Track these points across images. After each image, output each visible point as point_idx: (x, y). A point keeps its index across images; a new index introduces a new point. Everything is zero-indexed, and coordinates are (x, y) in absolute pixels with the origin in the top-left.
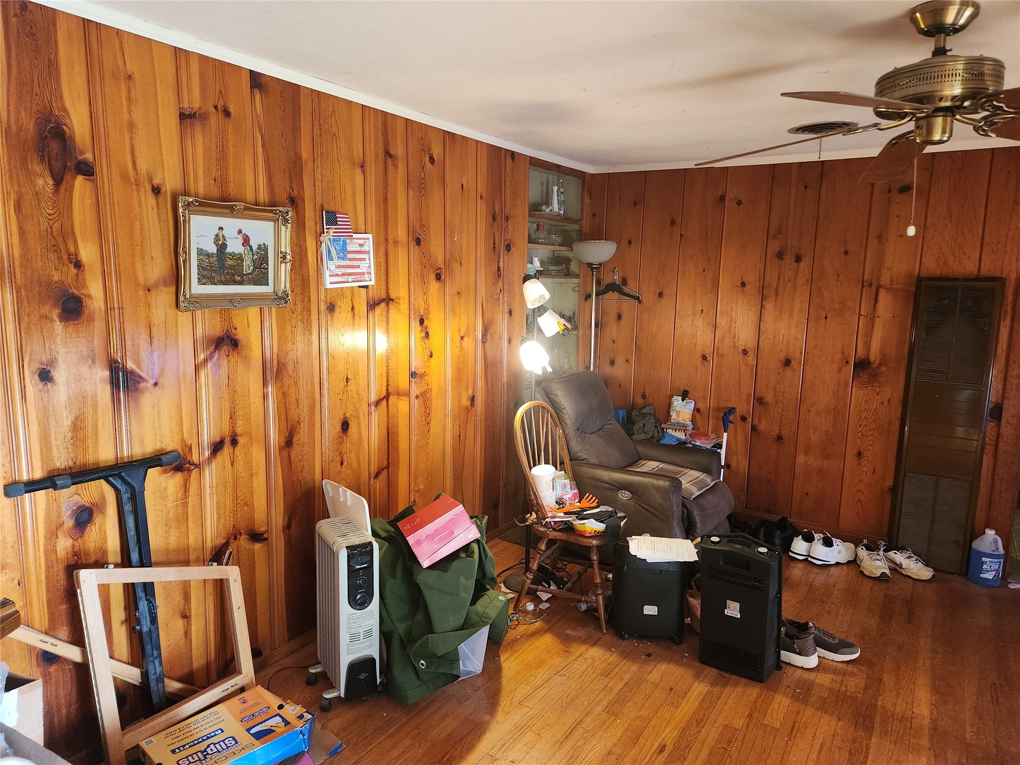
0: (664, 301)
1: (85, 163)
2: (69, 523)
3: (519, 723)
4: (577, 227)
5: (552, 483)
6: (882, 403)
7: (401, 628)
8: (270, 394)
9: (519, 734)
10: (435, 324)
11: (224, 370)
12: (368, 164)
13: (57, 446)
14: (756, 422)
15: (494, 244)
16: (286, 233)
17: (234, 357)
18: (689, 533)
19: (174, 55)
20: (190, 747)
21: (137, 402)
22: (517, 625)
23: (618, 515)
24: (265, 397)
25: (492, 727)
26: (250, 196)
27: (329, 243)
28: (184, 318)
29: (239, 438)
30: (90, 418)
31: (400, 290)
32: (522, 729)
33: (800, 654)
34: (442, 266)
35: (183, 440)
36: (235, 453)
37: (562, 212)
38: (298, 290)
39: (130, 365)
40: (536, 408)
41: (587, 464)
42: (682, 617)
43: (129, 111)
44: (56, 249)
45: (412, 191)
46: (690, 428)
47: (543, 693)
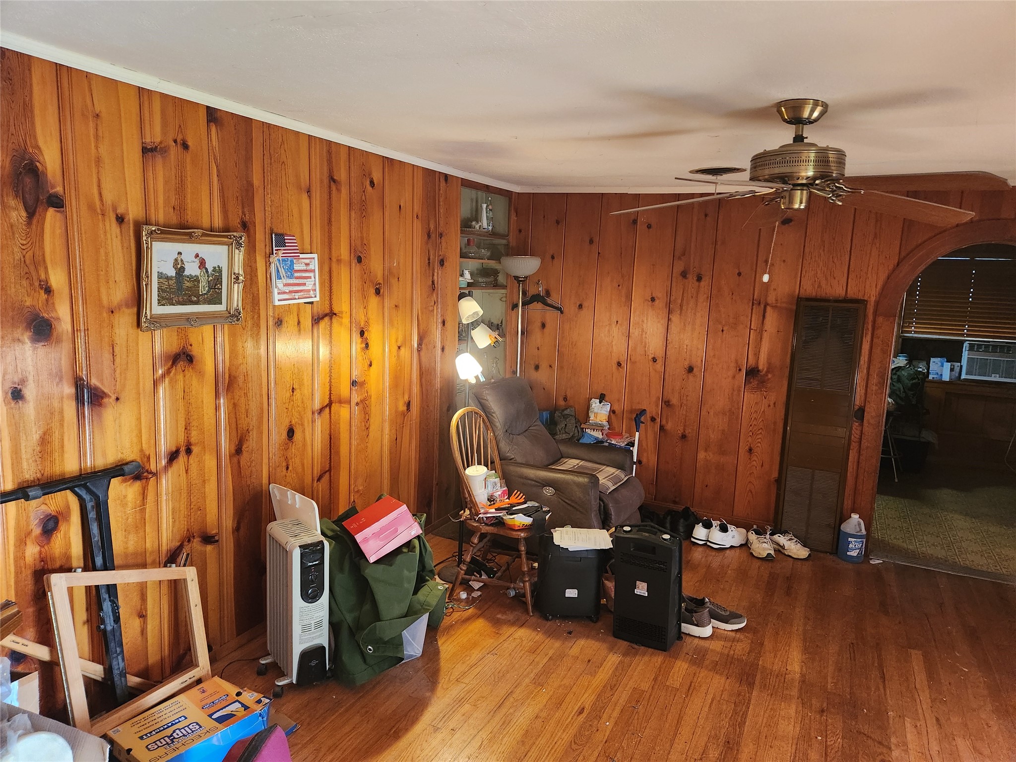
0: (584, 312)
1: (56, 196)
2: (37, 531)
3: (458, 696)
4: (504, 242)
5: (484, 482)
6: (769, 406)
7: (349, 618)
8: (222, 404)
9: (457, 706)
10: (374, 335)
11: (180, 385)
12: (313, 189)
13: (27, 459)
14: (664, 422)
15: (429, 259)
16: (239, 256)
17: (189, 373)
18: (605, 524)
19: (138, 94)
20: (157, 733)
21: (100, 416)
22: (452, 612)
23: (544, 509)
24: (217, 408)
25: (433, 701)
26: (206, 223)
27: (278, 264)
28: (144, 338)
29: (193, 447)
30: (57, 433)
31: (342, 305)
32: (460, 702)
33: (697, 625)
34: (381, 282)
35: (142, 451)
36: (190, 462)
37: (490, 228)
38: (248, 307)
39: (94, 382)
40: (469, 414)
41: (515, 463)
42: (598, 598)
43: (97, 147)
44: (28, 276)
45: (354, 213)
46: (606, 428)
47: (477, 670)
